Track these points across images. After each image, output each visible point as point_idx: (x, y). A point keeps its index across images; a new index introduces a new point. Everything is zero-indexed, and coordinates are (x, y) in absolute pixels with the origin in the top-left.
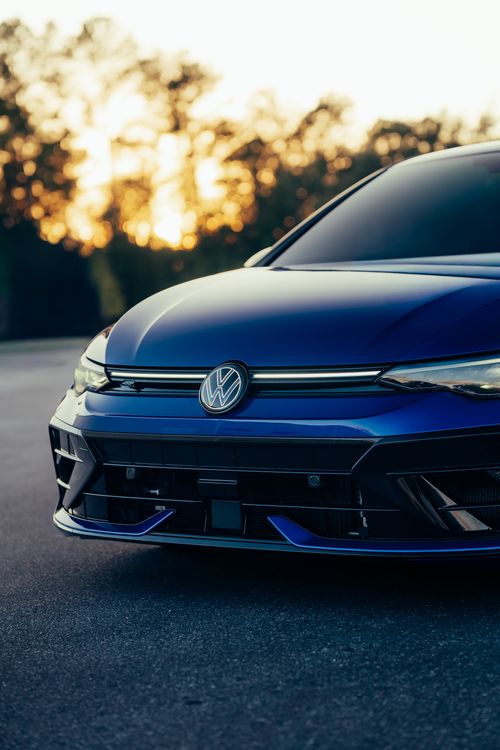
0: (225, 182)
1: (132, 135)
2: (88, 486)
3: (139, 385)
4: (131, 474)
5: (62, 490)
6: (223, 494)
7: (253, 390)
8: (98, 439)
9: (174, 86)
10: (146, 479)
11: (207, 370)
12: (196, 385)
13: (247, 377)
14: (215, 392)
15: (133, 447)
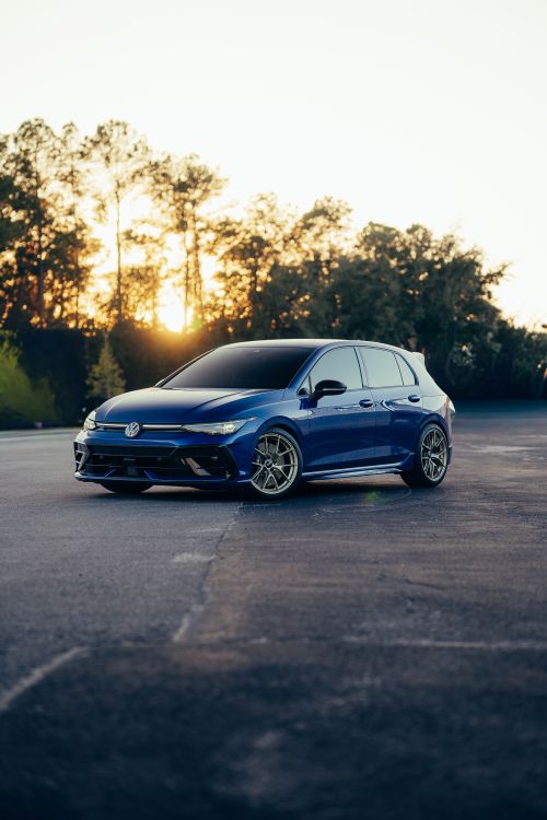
0: (222, 275)
1: (139, 231)
2: (87, 461)
3: (106, 428)
4: (101, 457)
5: (78, 465)
6: (131, 464)
7: (142, 431)
8: (91, 446)
9: (181, 187)
10: (107, 460)
11: (128, 423)
12: (124, 429)
13: (141, 427)
14: (131, 430)
15: (102, 448)
